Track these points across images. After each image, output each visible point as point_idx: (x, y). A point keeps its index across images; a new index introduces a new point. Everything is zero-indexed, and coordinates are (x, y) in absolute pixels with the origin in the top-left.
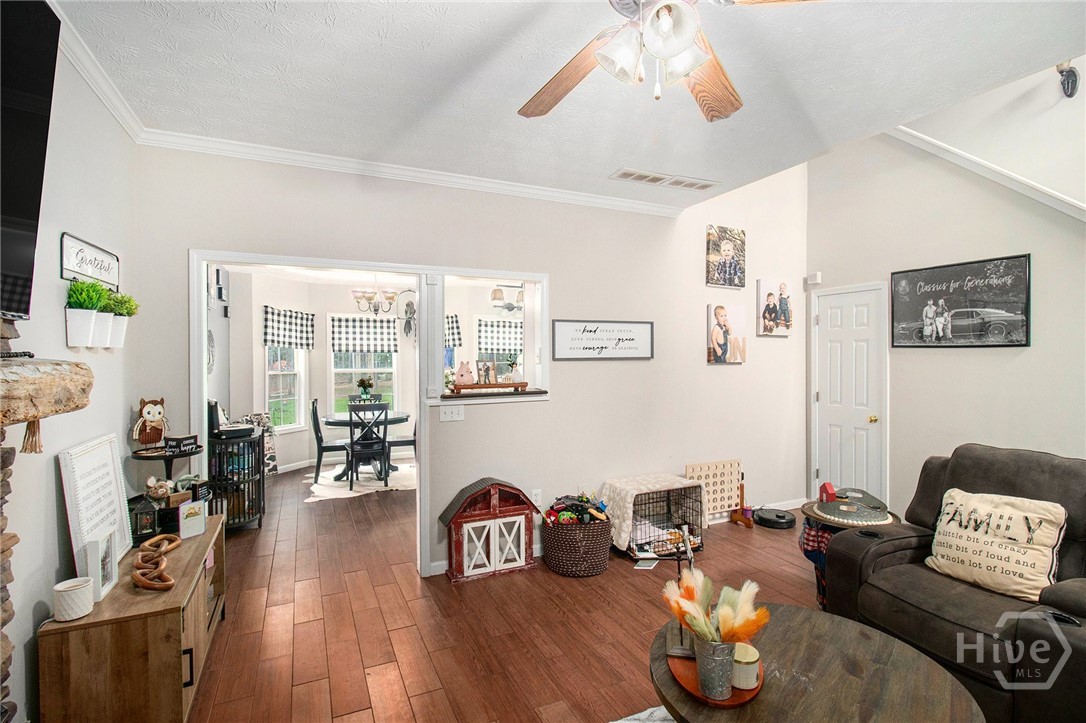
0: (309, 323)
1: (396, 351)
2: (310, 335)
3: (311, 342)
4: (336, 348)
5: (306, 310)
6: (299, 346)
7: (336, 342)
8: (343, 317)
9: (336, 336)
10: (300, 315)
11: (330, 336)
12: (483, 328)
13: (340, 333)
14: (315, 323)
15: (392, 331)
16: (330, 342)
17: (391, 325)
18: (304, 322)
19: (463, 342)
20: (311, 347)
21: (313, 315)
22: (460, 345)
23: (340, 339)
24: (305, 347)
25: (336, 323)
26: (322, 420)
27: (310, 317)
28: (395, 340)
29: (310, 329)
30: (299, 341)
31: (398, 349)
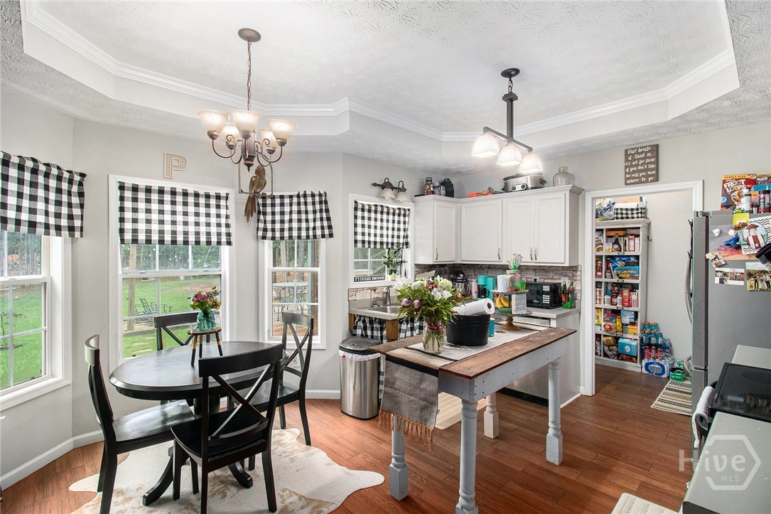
0: (75, 189)
1: (229, 243)
2: (76, 211)
3: (77, 223)
4: (128, 236)
5: (68, 162)
6: (53, 231)
7: (128, 226)
8: (142, 183)
9: (128, 215)
10: (55, 171)
11: (115, 215)
12: (359, 214)
13: (135, 210)
14: (86, 189)
15: (223, 212)
16: (115, 225)
17: (223, 203)
18: (65, 186)
19: (334, 231)
20: (77, 234)
21: (83, 175)
22: (331, 235)
23: (135, 221)
24: (65, 233)
25: (128, 194)
26: (112, 384)
27: (77, 178)
28: (228, 226)
29: (75, 200)
30: (52, 221)
31: (233, 239)
